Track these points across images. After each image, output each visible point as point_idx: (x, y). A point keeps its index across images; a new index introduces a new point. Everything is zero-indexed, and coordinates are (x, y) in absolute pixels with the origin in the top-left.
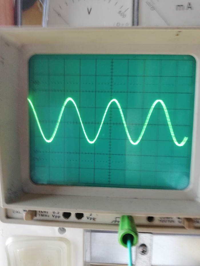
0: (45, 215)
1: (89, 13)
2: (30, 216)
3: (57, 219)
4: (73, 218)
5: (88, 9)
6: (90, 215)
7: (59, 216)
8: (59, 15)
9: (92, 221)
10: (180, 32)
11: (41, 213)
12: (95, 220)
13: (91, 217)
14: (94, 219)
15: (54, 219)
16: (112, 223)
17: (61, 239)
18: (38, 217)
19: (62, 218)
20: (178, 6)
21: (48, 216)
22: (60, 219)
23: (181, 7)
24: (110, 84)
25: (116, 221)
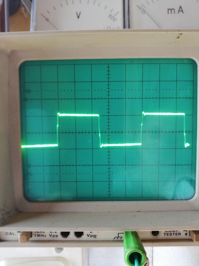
0: (41, 235)
1: (78, 17)
2: (25, 237)
3: (55, 238)
4: (72, 236)
5: (77, 13)
6: (91, 232)
7: (56, 235)
8: (47, 20)
9: (93, 238)
10: (181, 34)
11: (36, 234)
12: (96, 237)
13: (91, 234)
14: (95, 236)
15: (52, 238)
16: (114, 240)
17: (58, 259)
18: (34, 238)
19: (60, 237)
20: (170, 9)
21: (44, 236)
22: (58, 239)
23: (173, 11)
24: (107, 90)
25: (118, 237)
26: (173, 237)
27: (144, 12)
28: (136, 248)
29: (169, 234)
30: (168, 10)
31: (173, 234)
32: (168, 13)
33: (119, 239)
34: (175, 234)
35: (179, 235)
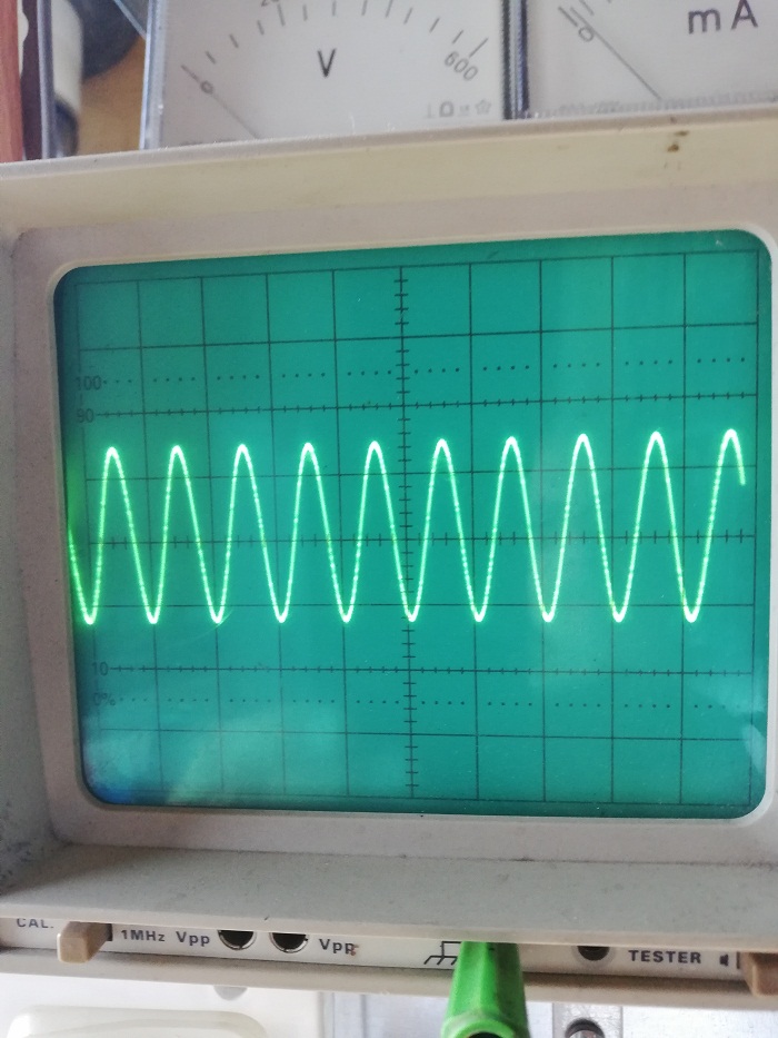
0: (145, 934)
1: (326, 72)
2: (82, 944)
3: (197, 949)
4: (262, 946)
5: (320, 54)
7: (203, 938)
8: (206, 88)
9: (341, 957)
10: (683, 134)
12: (353, 954)
13: (336, 938)
14: (350, 949)
15: (185, 948)
16: (424, 966)
17: (228, 1020)
18: (118, 943)
19: (218, 947)
20: (697, 13)
21: (158, 937)
22: (208, 950)
23: (711, 19)
24: (397, 372)
25: (443, 957)
26: (669, 967)
27: (589, 32)
28: (489, 1014)
29: (652, 957)
30: (692, 15)
31: (666, 957)
32: (691, 30)
33: (446, 963)
34: (675, 957)
35: (692, 961)
